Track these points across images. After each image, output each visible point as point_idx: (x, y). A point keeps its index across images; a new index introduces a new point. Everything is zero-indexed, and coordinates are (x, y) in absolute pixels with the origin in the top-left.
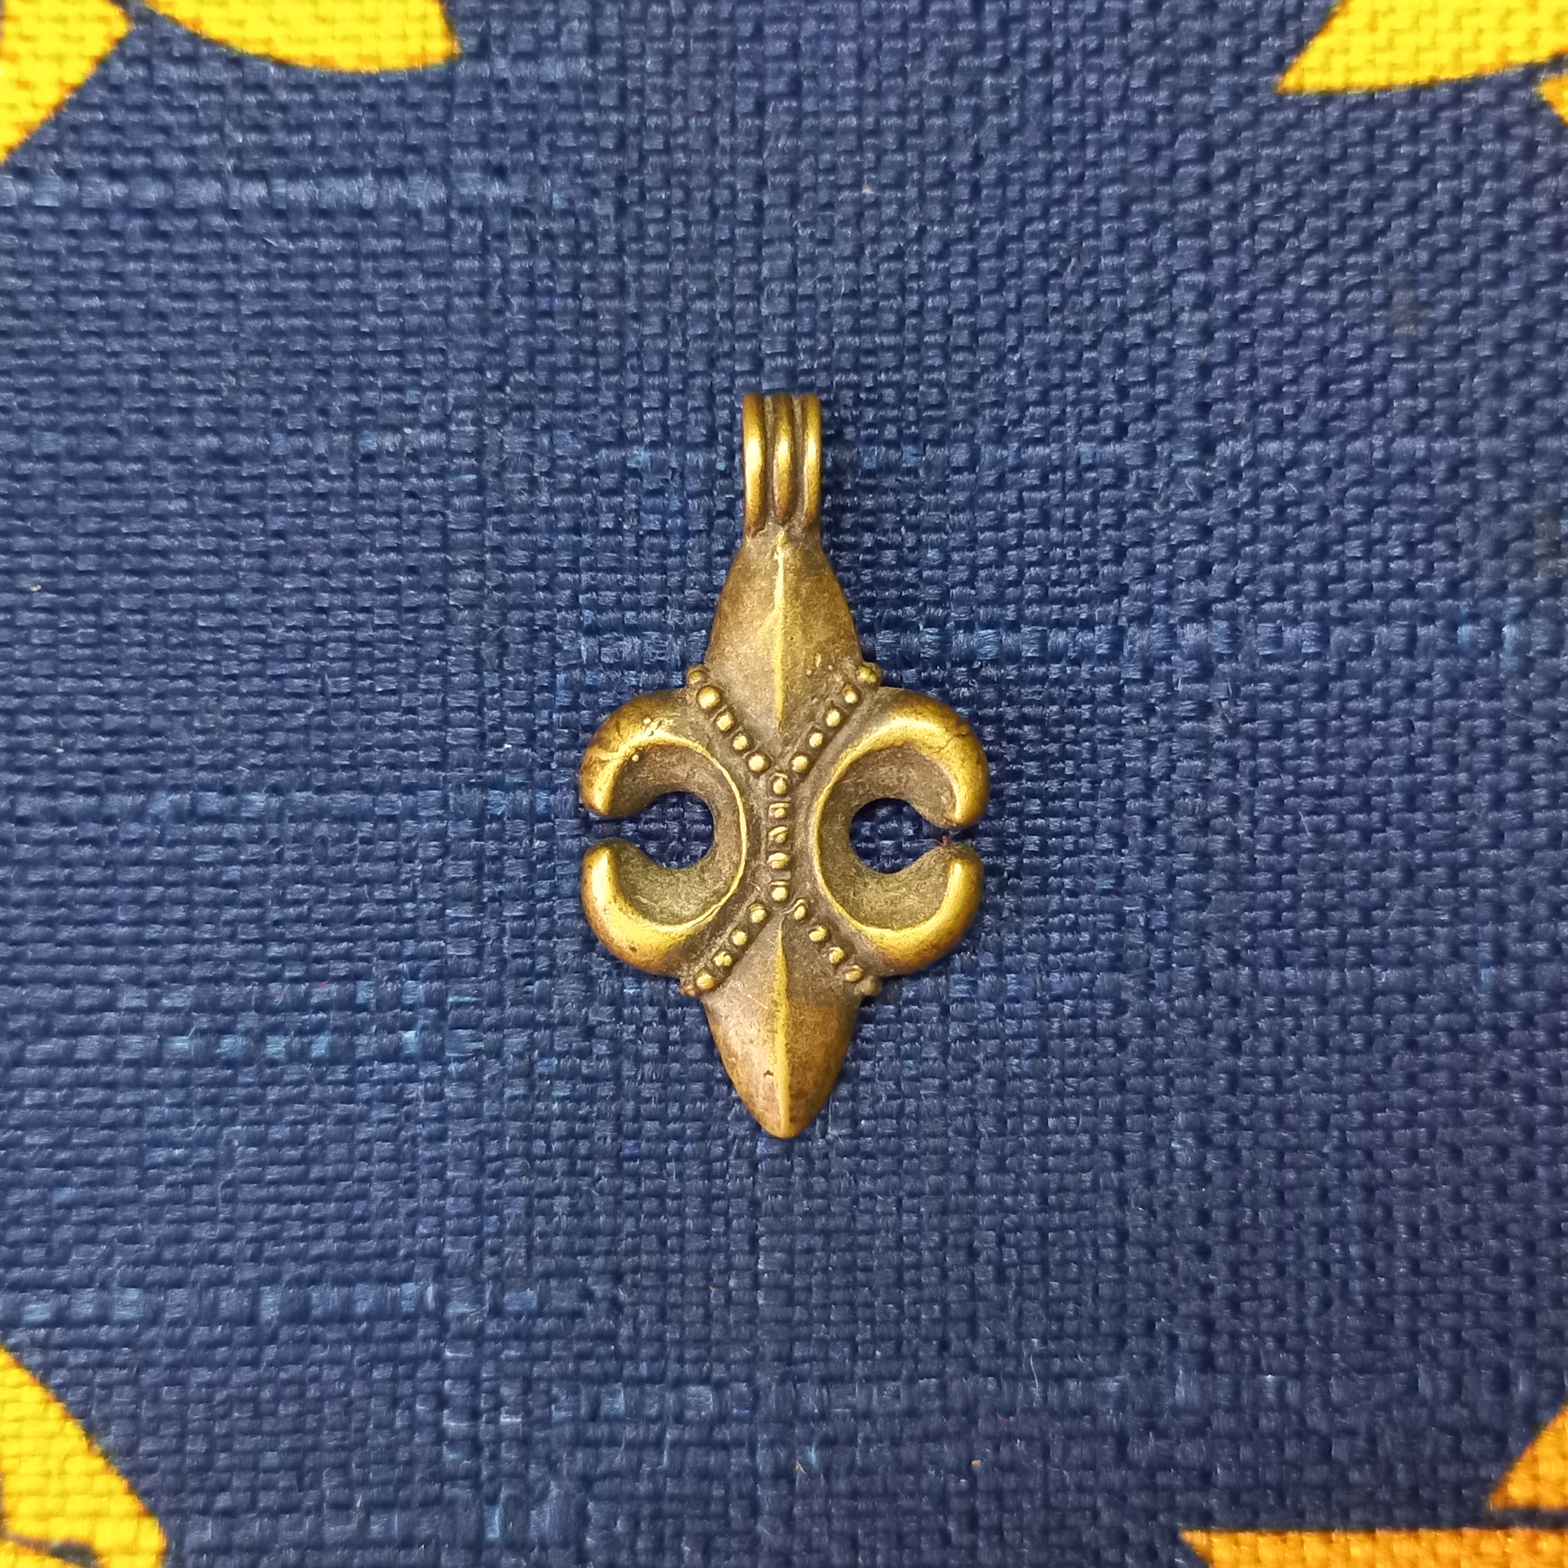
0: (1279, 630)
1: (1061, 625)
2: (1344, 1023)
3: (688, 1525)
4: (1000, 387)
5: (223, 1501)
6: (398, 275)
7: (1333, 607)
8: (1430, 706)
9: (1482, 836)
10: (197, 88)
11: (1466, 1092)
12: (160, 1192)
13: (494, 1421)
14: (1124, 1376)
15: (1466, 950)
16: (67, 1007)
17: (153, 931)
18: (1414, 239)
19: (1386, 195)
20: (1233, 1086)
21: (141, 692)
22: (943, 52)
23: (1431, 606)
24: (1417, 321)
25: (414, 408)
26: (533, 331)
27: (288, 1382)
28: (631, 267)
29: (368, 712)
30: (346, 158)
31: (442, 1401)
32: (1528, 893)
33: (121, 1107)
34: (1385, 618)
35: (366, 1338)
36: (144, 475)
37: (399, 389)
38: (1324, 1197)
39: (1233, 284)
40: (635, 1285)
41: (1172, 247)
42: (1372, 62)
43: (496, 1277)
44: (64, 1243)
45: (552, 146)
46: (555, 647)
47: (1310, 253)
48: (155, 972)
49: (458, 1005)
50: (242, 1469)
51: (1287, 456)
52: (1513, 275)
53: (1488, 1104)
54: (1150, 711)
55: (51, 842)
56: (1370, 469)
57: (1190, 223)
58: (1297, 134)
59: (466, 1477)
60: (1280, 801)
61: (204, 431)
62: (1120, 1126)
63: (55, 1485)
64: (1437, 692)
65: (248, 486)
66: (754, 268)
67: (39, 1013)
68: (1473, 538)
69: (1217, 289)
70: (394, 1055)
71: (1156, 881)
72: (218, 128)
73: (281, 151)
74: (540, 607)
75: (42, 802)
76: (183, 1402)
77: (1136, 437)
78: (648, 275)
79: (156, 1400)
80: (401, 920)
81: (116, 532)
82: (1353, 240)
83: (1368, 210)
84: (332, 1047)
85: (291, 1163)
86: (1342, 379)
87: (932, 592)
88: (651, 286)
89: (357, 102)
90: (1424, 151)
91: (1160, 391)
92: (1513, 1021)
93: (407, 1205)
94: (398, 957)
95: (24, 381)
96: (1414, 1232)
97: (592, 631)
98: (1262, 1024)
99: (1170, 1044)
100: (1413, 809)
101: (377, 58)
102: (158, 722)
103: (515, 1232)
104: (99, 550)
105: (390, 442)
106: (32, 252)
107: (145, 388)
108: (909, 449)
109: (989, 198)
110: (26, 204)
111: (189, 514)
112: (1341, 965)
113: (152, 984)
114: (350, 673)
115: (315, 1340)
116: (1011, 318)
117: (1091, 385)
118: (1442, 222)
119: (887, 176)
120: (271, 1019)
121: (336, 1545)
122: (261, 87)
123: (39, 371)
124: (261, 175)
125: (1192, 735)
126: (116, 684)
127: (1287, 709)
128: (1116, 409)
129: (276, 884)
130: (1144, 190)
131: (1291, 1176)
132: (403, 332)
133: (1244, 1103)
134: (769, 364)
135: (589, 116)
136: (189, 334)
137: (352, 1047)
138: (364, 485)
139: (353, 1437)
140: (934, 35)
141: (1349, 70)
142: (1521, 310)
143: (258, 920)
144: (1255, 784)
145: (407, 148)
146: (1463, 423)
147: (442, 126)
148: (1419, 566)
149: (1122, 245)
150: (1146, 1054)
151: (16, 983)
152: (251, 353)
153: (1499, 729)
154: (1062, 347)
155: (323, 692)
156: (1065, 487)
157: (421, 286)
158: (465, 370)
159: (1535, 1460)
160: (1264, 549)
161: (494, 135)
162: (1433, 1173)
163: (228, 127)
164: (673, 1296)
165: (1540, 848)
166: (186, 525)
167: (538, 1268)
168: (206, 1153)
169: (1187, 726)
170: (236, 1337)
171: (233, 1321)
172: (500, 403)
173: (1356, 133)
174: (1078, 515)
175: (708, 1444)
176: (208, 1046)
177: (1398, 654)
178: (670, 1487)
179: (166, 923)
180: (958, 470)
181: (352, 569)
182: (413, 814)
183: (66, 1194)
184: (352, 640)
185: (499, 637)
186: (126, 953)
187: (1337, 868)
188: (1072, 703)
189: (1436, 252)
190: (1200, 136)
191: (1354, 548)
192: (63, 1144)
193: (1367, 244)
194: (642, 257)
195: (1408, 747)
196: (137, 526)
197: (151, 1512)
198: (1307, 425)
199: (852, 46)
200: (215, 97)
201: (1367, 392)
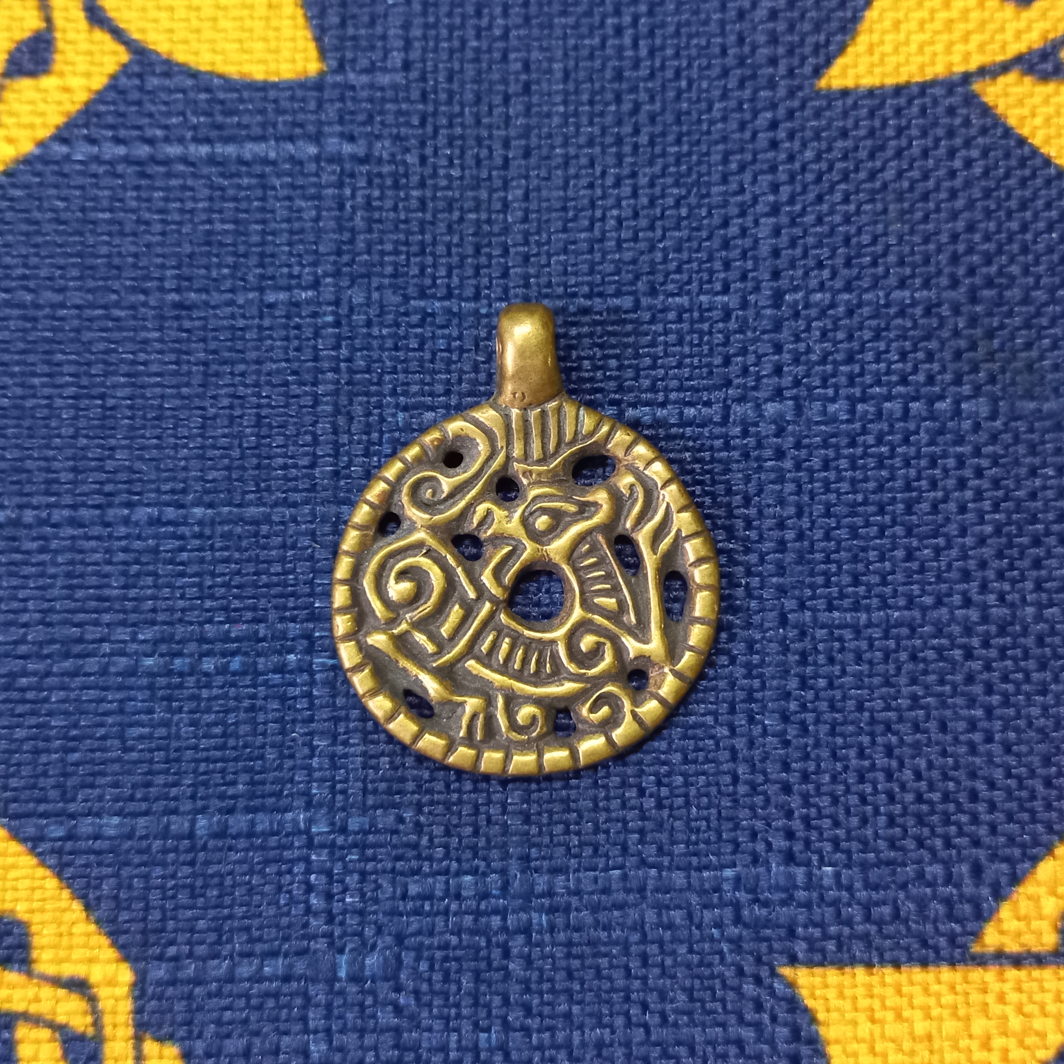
0: (825, 407)
1: (691, 404)
2: (871, 646)
3: (465, 965)
4: (653, 263)
5: (172, 951)
6: (289, 198)
7: (857, 392)
8: (919, 451)
9: (952, 529)
10: (170, 91)
11: (948, 688)
12: (134, 755)
13: (343, 900)
14: (738, 869)
15: (946, 600)
16: (80, 640)
17: (132, 593)
18: (900, 175)
19: (882, 148)
20: (803, 685)
21: (129, 447)
22: (614, 68)
23: (917, 391)
24: (903, 223)
25: (299, 277)
26: (370, 230)
27: (212, 876)
28: (429, 193)
29: (269, 458)
30: (257, 131)
31: (310, 888)
32: (983, 565)
33: (111, 702)
34: (889, 398)
35: (262, 848)
36: (135, 318)
37: (289, 266)
38: (861, 755)
39: (792, 201)
40: (430, 813)
41: (754, 181)
42: (871, 73)
43: (343, 809)
44: (74, 787)
45: (382, 123)
46: (382, 420)
47: (838, 182)
48: (133, 617)
49: (321, 637)
50: (183, 931)
51: (827, 302)
52: (960, 194)
53: (963, 694)
54: (746, 456)
55: (73, 538)
56: (877, 309)
57: (765, 167)
58: (828, 114)
59: (324, 936)
60: (828, 510)
61: (171, 290)
62: (732, 710)
63: (65, 941)
64: (924, 441)
65: (197, 323)
66: (502, 194)
67: (63, 643)
68: (941, 350)
69: (783, 204)
70: (281, 669)
71: (753, 558)
72: (183, 114)
73: (220, 127)
74: (373, 395)
75: (66, 513)
76: (147, 889)
77: (736, 292)
78: (440, 199)
79: (130, 887)
80: (286, 585)
81: (115, 351)
82: (862, 175)
83: (872, 156)
84: (243, 664)
85: (215, 736)
86: (859, 256)
87: (612, 384)
88: (441, 204)
89: (265, 99)
90: (904, 122)
91: (750, 264)
92: (975, 642)
93: (288, 763)
94: (285, 608)
95: (62, 261)
96: (918, 776)
97: (405, 409)
98: (821, 647)
99: (763, 661)
100: (911, 514)
101: (277, 73)
102: (139, 465)
103: (356, 780)
104: (105, 362)
105: (283, 296)
106: (69, 187)
107: (135, 266)
108: (598, 300)
109: (644, 153)
110: (67, 158)
111: (161, 340)
112: (868, 609)
113: (134, 625)
114: (257, 435)
115: (230, 849)
116: (659, 223)
117: (708, 261)
118: (916, 164)
119: (582, 140)
120: (206, 647)
121: (242, 980)
122: (208, 90)
123: (71, 255)
124: (208, 141)
125: (772, 470)
126: (113, 442)
127: (831, 453)
128: (722, 275)
129: (210, 563)
130: (736, 147)
131: (839, 740)
132: (291, 232)
133: (810, 695)
134: (512, 250)
135: (404, 106)
136: (163, 234)
137: (255, 663)
138: (267, 322)
139: (253, 910)
140: (609, 58)
141: (858, 76)
142: (966, 215)
143: (200, 585)
144: (812, 499)
145: (295, 124)
146: (933, 281)
147: (316, 112)
148: (909, 367)
149: (725, 180)
150: (749, 666)
151: (49, 625)
152: (199, 245)
153: (961, 464)
154: (689, 239)
155: (240, 446)
156: (692, 322)
157: (303, 204)
158: (328, 254)
159: (1000, 921)
160: (814, 357)
161: (347, 117)
162: (929, 739)
163: (189, 113)
164: (455, 821)
165: (990, 537)
166: (157, 346)
167: (370, 802)
168: (162, 731)
169: (770, 463)
170: (181, 848)
171: (179, 837)
172: (351, 274)
173: (864, 112)
174: (701, 339)
175: (478, 913)
176: (166, 664)
177: (898, 420)
178: (454, 940)
179: (142, 588)
180: (626, 312)
181: (258, 372)
182: (294, 520)
183: (76, 756)
184: (258, 416)
185: (348, 413)
186: (117, 606)
187: (864, 549)
188: (700, 450)
189: (913, 182)
190: (769, 115)
191: (869, 356)
192: (76, 726)
193: (872, 176)
194: (436, 188)
195: (906, 477)
196: (130, 346)
197: (126, 958)
198: (838, 284)
199: (561, 65)
200: (180, 96)
201: (874, 264)
